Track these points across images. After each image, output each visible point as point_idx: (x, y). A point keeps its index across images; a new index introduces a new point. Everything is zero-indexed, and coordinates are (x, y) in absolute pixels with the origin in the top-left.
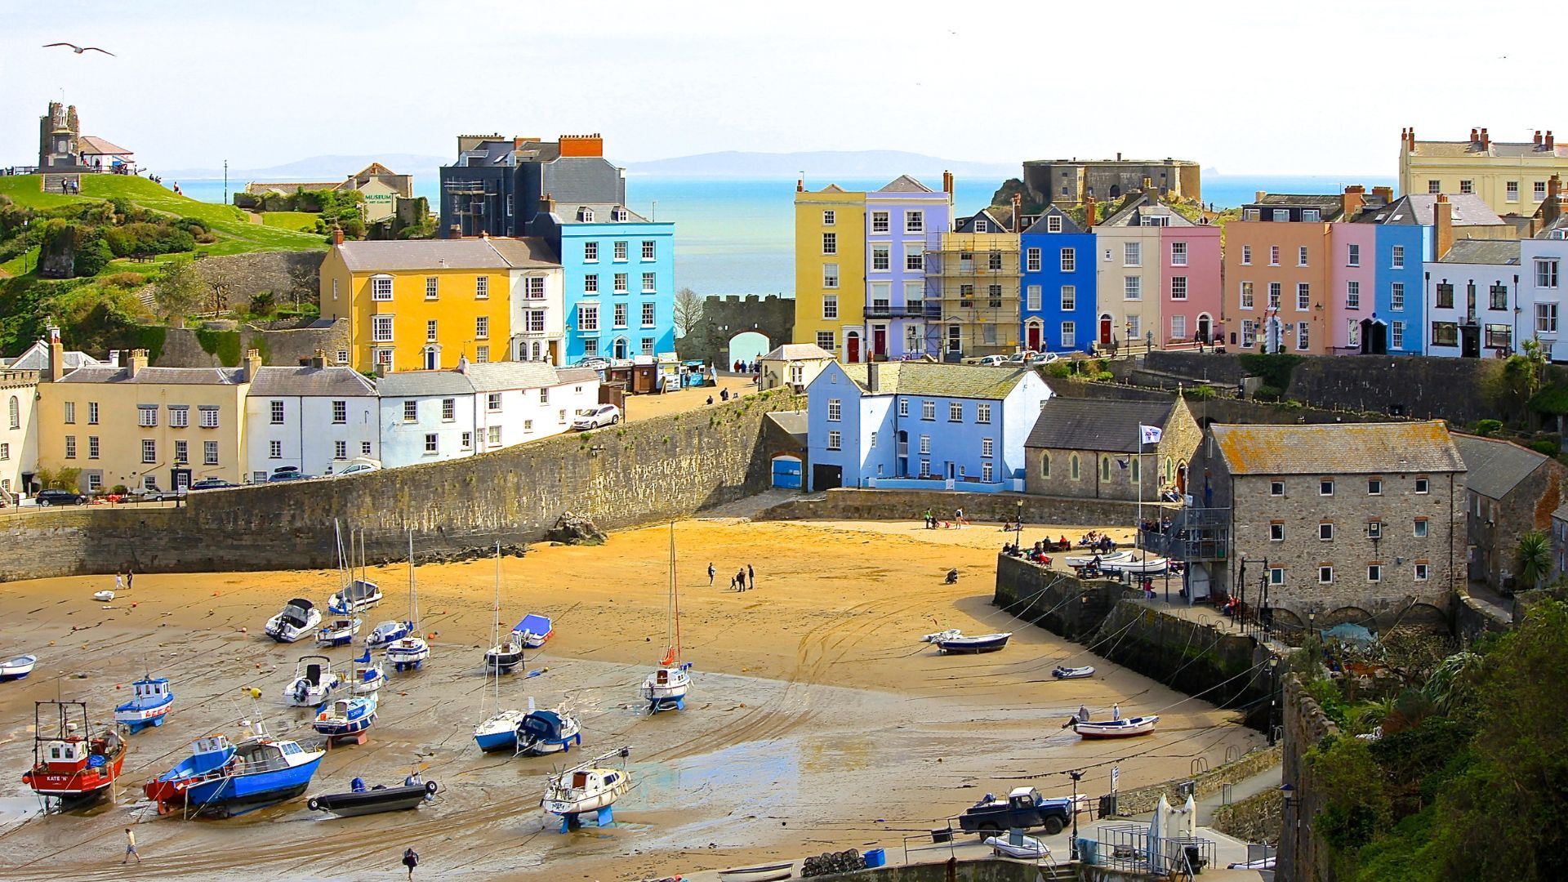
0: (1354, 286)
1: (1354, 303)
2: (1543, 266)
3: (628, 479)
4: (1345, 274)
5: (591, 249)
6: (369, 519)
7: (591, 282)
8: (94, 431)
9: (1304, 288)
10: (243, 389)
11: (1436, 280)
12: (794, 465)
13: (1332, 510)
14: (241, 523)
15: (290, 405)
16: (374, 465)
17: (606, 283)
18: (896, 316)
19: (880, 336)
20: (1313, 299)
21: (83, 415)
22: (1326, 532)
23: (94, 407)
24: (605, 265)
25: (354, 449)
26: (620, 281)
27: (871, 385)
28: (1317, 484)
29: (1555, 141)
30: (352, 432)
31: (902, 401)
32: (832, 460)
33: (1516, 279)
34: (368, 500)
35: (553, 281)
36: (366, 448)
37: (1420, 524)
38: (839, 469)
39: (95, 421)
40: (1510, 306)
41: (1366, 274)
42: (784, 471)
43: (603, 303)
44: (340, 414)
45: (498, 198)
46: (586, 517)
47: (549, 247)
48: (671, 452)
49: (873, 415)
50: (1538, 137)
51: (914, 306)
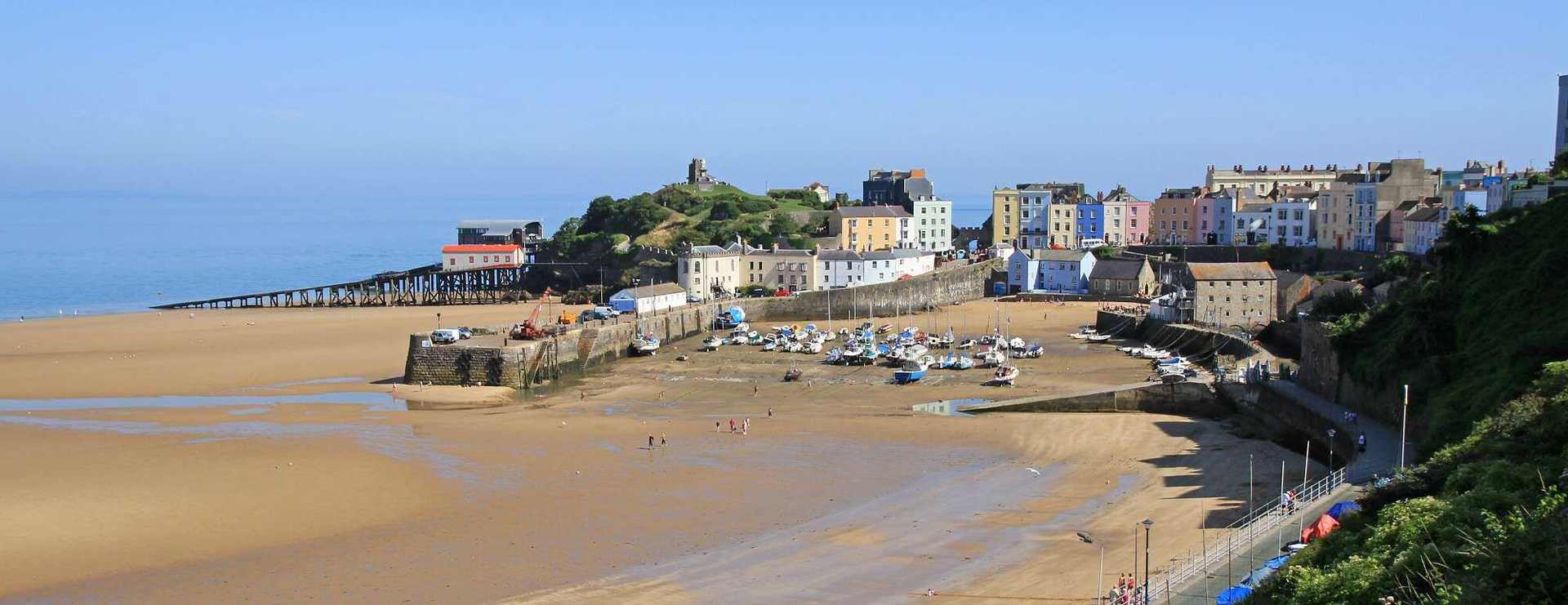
0: (1205, 222)
1: (1204, 227)
2: (1281, 213)
3: (948, 290)
4: (1202, 217)
5: (924, 211)
6: (862, 302)
7: (924, 222)
8: (760, 272)
9: (1185, 223)
10: (815, 257)
11: (1237, 218)
12: (1002, 285)
13: (1231, 292)
14: (818, 303)
15: (832, 264)
16: (862, 284)
17: (929, 222)
18: (1032, 234)
19: (1025, 241)
20: (1189, 226)
21: (756, 266)
22: (1228, 299)
23: (761, 263)
24: (928, 216)
25: (854, 278)
26: (933, 221)
27: (1031, 257)
28: (1225, 283)
29: (1268, 170)
30: (854, 272)
31: (1043, 263)
32: (1017, 283)
33: (1270, 217)
34: (864, 295)
35: (910, 220)
36: (859, 278)
37: (1261, 296)
38: (1020, 287)
39: (761, 268)
40: (1267, 227)
41: (1209, 217)
42: (999, 287)
43: (928, 228)
44: (850, 267)
45: (887, 192)
46: (934, 302)
47: (910, 209)
48: (962, 281)
49: (1033, 267)
50: (1260, 168)
51: (1038, 230)
